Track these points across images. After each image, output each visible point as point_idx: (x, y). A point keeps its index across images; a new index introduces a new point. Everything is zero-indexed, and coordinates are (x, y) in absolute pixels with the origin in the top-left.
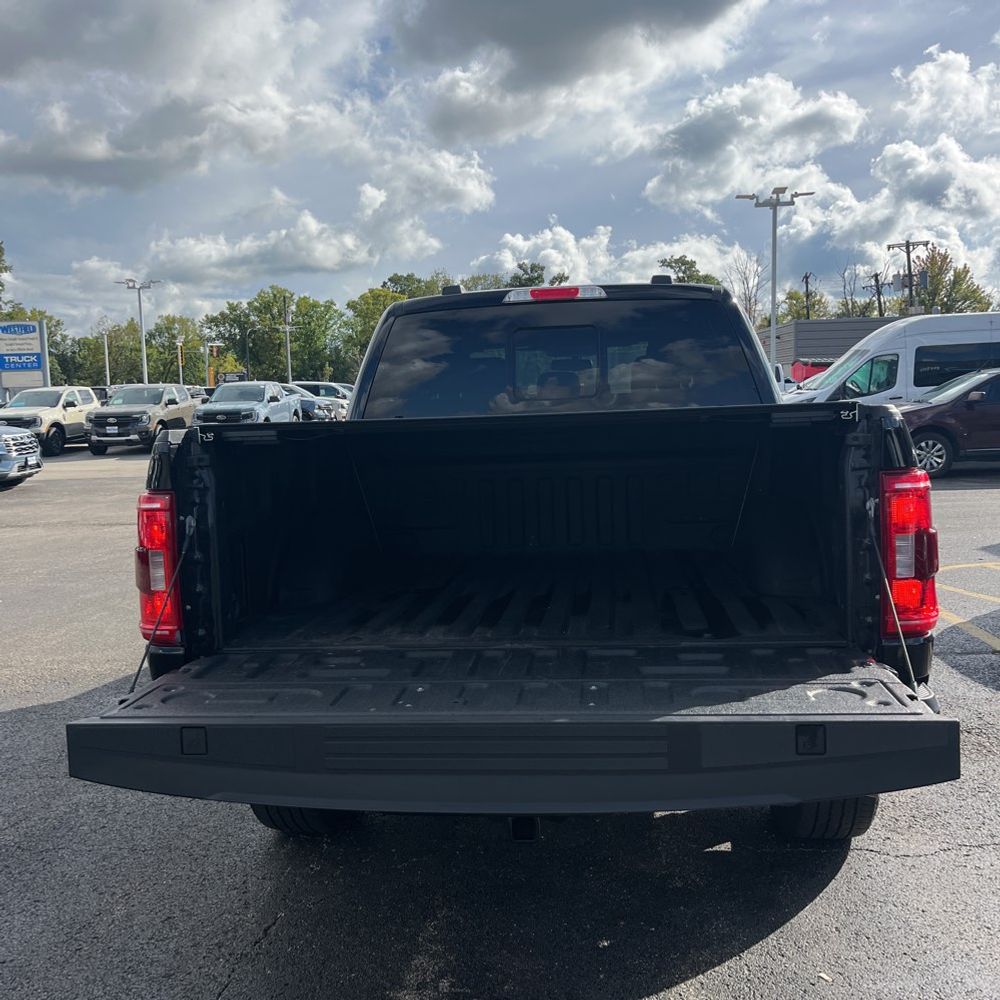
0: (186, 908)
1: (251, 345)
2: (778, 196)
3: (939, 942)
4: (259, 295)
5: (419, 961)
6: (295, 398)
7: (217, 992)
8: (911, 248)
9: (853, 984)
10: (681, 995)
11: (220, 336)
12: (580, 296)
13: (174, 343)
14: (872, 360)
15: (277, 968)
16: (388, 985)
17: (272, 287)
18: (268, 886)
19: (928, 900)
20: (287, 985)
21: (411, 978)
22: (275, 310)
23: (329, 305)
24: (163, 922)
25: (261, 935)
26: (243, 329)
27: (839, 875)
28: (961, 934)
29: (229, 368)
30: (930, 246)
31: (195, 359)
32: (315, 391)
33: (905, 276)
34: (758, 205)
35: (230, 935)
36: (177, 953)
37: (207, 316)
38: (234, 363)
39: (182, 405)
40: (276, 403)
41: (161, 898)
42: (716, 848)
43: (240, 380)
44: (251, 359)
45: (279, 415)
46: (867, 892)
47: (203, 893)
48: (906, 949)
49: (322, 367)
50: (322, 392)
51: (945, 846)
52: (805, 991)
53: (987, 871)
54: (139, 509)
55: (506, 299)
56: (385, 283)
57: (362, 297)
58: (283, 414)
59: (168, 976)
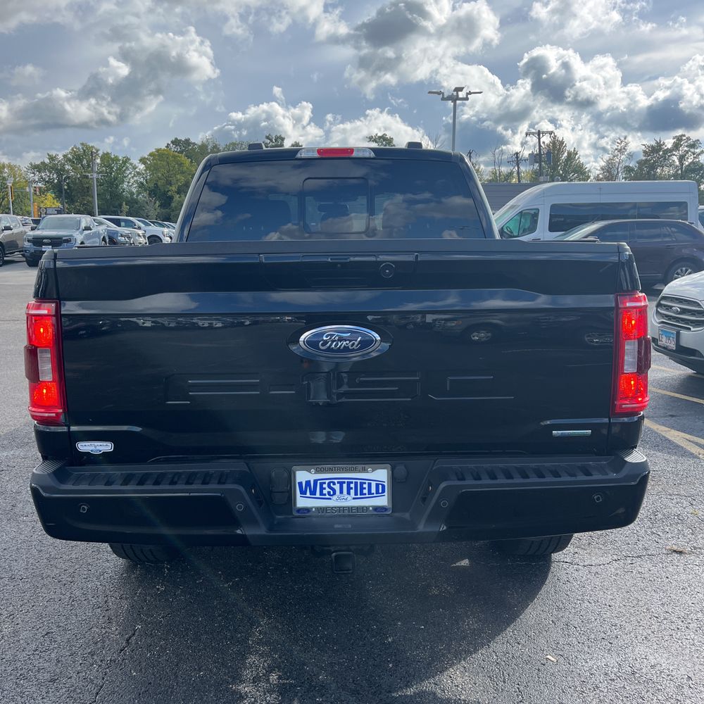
0: (61, 624)
1: (66, 187)
2: (457, 93)
3: (625, 629)
4: (72, 149)
5: (252, 659)
6: (104, 227)
7: (94, 691)
8: (541, 135)
9: (571, 663)
10: (451, 677)
11: (40, 180)
12: (355, 155)
13: (6, 184)
14: (521, 212)
15: (141, 670)
16: (230, 680)
17: (82, 144)
18: (125, 605)
19: (612, 597)
20: (150, 683)
21: (248, 674)
22: (85, 162)
23: (126, 160)
24: (43, 636)
25: (124, 644)
26: (60, 175)
27: (547, 581)
28: (639, 622)
29: (48, 204)
30: (553, 135)
31: (21, 196)
32: (117, 222)
33: (537, 154)
34: (443, 99)
35: (99, 645)
36: (59, 662)
37: (31, 164)
38: (52, 200)
39: (15, 231)
40: (89, 231)
41: (40, 616)
42: (458, 564)
43: (58, 214)
44: (66, 198)
45: (91, 240)
46: (569, 592)
47: (73, 611)
48: (603, 635)
49: (121, 205)
50: (123, 224)
51: (615, 557)
52: (539, 670)
53: (647, 575)
54: (28, 314)
55: (298, 156)
56: (168, 144)
57: (151, 155)
58: (94, 240)
59: (53, 681)
